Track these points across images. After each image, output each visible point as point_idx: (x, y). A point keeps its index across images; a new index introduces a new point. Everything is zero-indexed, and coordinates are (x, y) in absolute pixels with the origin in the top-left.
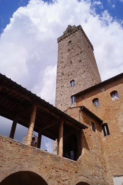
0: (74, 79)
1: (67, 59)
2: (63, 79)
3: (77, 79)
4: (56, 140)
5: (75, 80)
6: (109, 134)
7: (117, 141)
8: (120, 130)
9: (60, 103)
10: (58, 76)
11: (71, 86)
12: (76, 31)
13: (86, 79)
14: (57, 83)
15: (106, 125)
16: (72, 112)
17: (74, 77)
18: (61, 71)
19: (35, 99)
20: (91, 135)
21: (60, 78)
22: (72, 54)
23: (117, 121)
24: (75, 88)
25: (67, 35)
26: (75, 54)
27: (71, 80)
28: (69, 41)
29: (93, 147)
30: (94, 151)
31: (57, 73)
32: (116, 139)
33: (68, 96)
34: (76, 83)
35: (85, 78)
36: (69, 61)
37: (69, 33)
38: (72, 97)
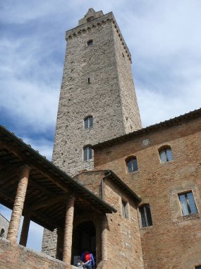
0: (92, 114)
1: (82, 74)
2: (70, 111)
3: (98, 115)
4: (55, 230)
5: (94, 116)
6: (150, 223)
7: (165, 237)
8: (171, 217)
9: (62, 157)
10: (61, 105)
11: (86, 127)
12: (103, 22)
13: (114, 117)
14: (58, 118)
15: (147, 206)
16: (88, 179)
17: (93, 110)
18: (68, 95)
19: (28, 153)
20: (120, 224)
21: (65, 110)
22: (92, 66)
23: (166, 202)
24: (92, 132)
25: (86, 27)
26: (96, 66)
27: (87, 115)
28: (88, 39)
29: (122, 246)
30: (123, 254)
31: (61, 98)
32: (164, 234)
33: (77, 145)
34: (94, 121)
35: (112, 114)
36: (86, 78)
37: (90, 26)
38: (85, 148)
